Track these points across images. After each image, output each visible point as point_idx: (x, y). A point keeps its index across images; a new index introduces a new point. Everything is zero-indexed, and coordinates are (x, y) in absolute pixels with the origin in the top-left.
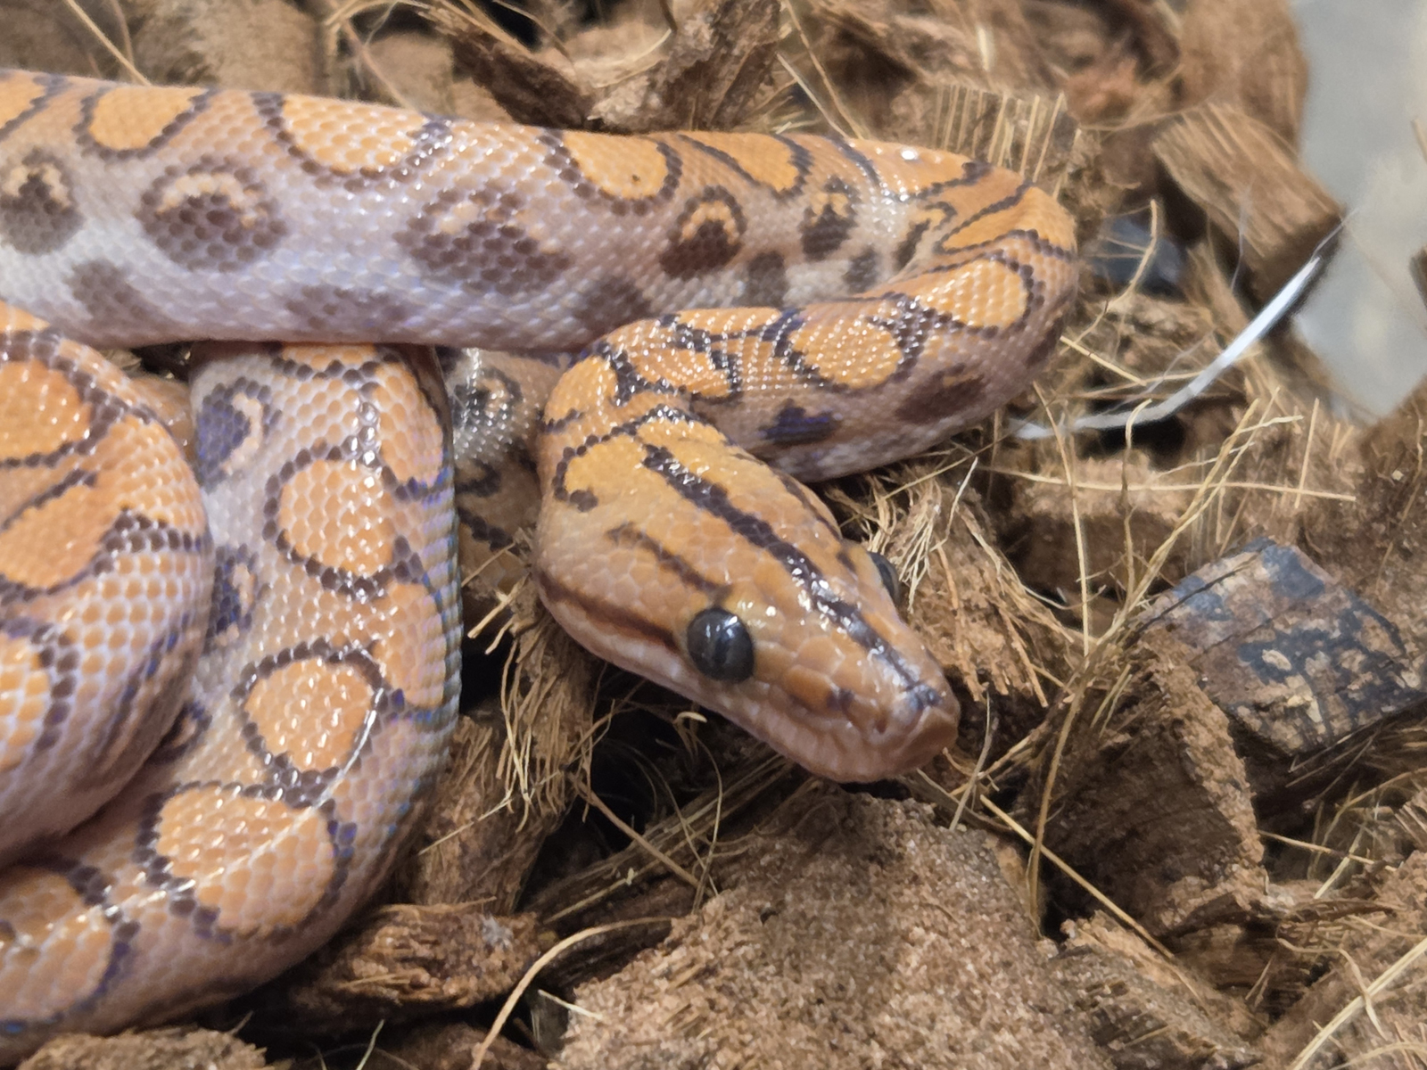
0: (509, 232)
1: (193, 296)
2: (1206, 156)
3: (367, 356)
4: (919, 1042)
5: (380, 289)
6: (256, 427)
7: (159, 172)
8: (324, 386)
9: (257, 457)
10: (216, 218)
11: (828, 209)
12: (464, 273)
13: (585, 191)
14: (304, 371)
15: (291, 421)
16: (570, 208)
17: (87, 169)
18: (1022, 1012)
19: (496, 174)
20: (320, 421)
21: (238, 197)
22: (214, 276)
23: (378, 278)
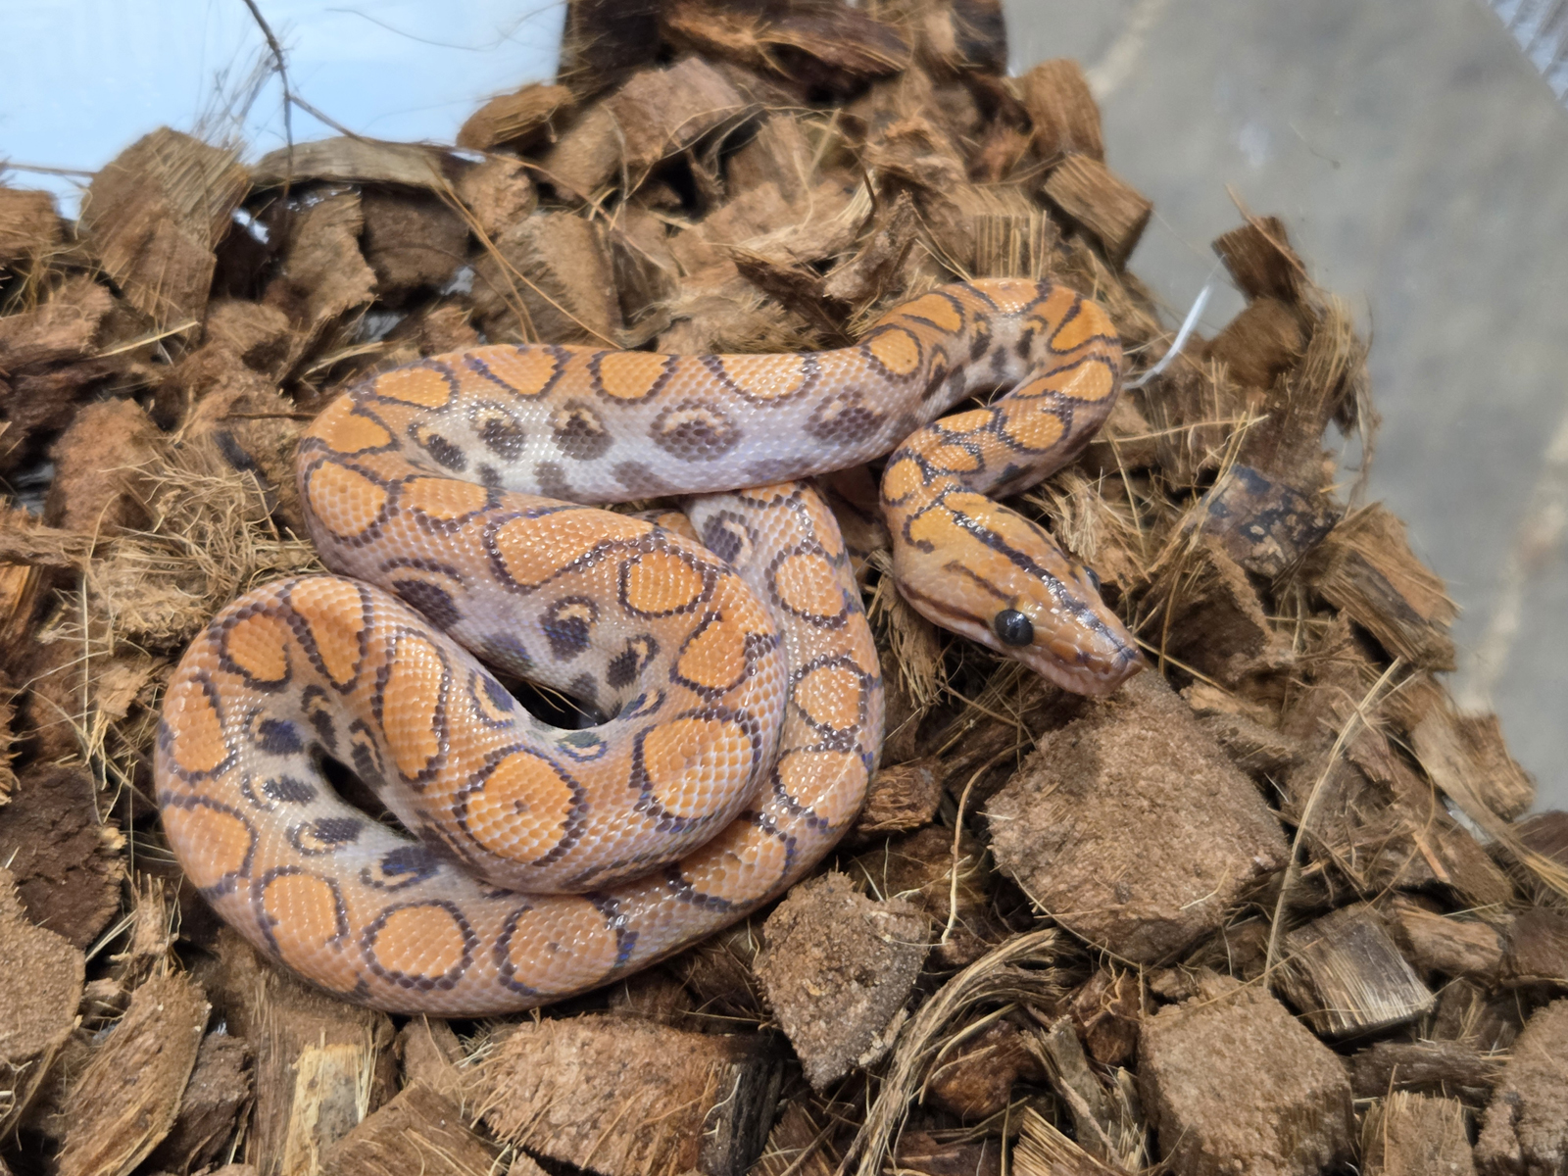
0: (859, 411)
1: (692, 475)
2: (1074, 189)
3: (792, 489)
4: (1161, 790)
5: (798, 456)
6: (746, 541)
7: (660, 411)
8: (776, 512)
9: (753, 558)
10: (699, 433)
11: (979, 332)
12: (839, 437)
13: (890, 378)
14: (762, 504)
15: (766, 536)
16: (885, 389)
17: (610, 411)
18: (1202, 761)
19: (848, 383)
20: (783, 533)
21: (713, 421)
22: (704, 464)
23: (797, 450)
